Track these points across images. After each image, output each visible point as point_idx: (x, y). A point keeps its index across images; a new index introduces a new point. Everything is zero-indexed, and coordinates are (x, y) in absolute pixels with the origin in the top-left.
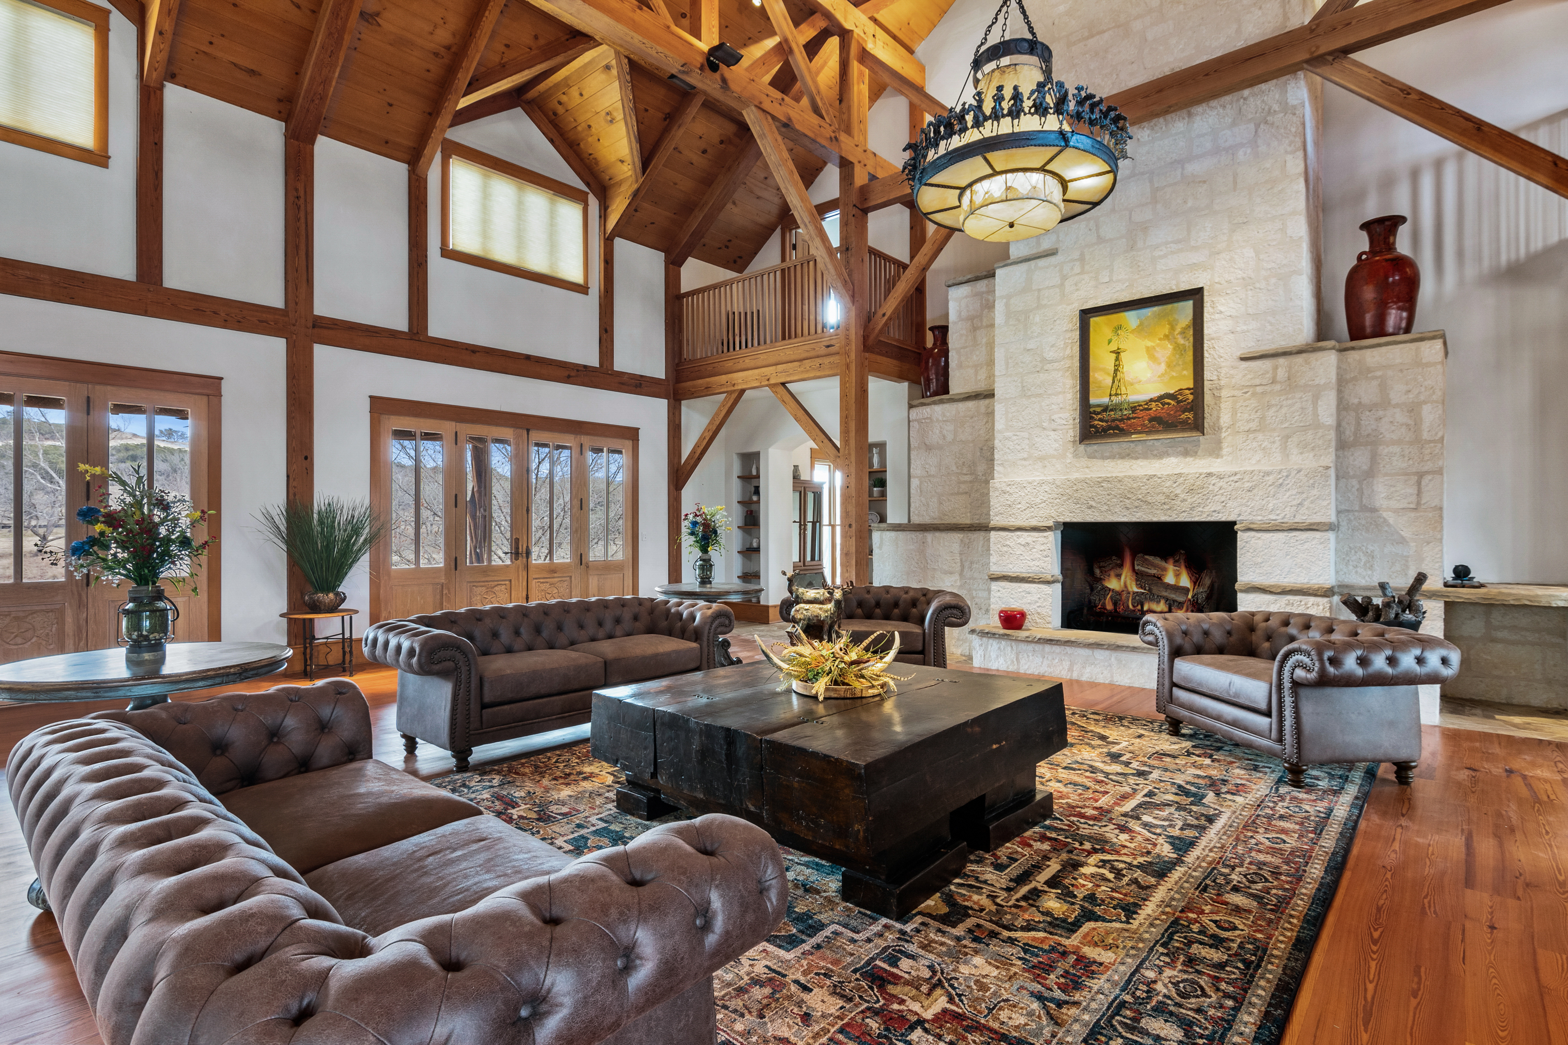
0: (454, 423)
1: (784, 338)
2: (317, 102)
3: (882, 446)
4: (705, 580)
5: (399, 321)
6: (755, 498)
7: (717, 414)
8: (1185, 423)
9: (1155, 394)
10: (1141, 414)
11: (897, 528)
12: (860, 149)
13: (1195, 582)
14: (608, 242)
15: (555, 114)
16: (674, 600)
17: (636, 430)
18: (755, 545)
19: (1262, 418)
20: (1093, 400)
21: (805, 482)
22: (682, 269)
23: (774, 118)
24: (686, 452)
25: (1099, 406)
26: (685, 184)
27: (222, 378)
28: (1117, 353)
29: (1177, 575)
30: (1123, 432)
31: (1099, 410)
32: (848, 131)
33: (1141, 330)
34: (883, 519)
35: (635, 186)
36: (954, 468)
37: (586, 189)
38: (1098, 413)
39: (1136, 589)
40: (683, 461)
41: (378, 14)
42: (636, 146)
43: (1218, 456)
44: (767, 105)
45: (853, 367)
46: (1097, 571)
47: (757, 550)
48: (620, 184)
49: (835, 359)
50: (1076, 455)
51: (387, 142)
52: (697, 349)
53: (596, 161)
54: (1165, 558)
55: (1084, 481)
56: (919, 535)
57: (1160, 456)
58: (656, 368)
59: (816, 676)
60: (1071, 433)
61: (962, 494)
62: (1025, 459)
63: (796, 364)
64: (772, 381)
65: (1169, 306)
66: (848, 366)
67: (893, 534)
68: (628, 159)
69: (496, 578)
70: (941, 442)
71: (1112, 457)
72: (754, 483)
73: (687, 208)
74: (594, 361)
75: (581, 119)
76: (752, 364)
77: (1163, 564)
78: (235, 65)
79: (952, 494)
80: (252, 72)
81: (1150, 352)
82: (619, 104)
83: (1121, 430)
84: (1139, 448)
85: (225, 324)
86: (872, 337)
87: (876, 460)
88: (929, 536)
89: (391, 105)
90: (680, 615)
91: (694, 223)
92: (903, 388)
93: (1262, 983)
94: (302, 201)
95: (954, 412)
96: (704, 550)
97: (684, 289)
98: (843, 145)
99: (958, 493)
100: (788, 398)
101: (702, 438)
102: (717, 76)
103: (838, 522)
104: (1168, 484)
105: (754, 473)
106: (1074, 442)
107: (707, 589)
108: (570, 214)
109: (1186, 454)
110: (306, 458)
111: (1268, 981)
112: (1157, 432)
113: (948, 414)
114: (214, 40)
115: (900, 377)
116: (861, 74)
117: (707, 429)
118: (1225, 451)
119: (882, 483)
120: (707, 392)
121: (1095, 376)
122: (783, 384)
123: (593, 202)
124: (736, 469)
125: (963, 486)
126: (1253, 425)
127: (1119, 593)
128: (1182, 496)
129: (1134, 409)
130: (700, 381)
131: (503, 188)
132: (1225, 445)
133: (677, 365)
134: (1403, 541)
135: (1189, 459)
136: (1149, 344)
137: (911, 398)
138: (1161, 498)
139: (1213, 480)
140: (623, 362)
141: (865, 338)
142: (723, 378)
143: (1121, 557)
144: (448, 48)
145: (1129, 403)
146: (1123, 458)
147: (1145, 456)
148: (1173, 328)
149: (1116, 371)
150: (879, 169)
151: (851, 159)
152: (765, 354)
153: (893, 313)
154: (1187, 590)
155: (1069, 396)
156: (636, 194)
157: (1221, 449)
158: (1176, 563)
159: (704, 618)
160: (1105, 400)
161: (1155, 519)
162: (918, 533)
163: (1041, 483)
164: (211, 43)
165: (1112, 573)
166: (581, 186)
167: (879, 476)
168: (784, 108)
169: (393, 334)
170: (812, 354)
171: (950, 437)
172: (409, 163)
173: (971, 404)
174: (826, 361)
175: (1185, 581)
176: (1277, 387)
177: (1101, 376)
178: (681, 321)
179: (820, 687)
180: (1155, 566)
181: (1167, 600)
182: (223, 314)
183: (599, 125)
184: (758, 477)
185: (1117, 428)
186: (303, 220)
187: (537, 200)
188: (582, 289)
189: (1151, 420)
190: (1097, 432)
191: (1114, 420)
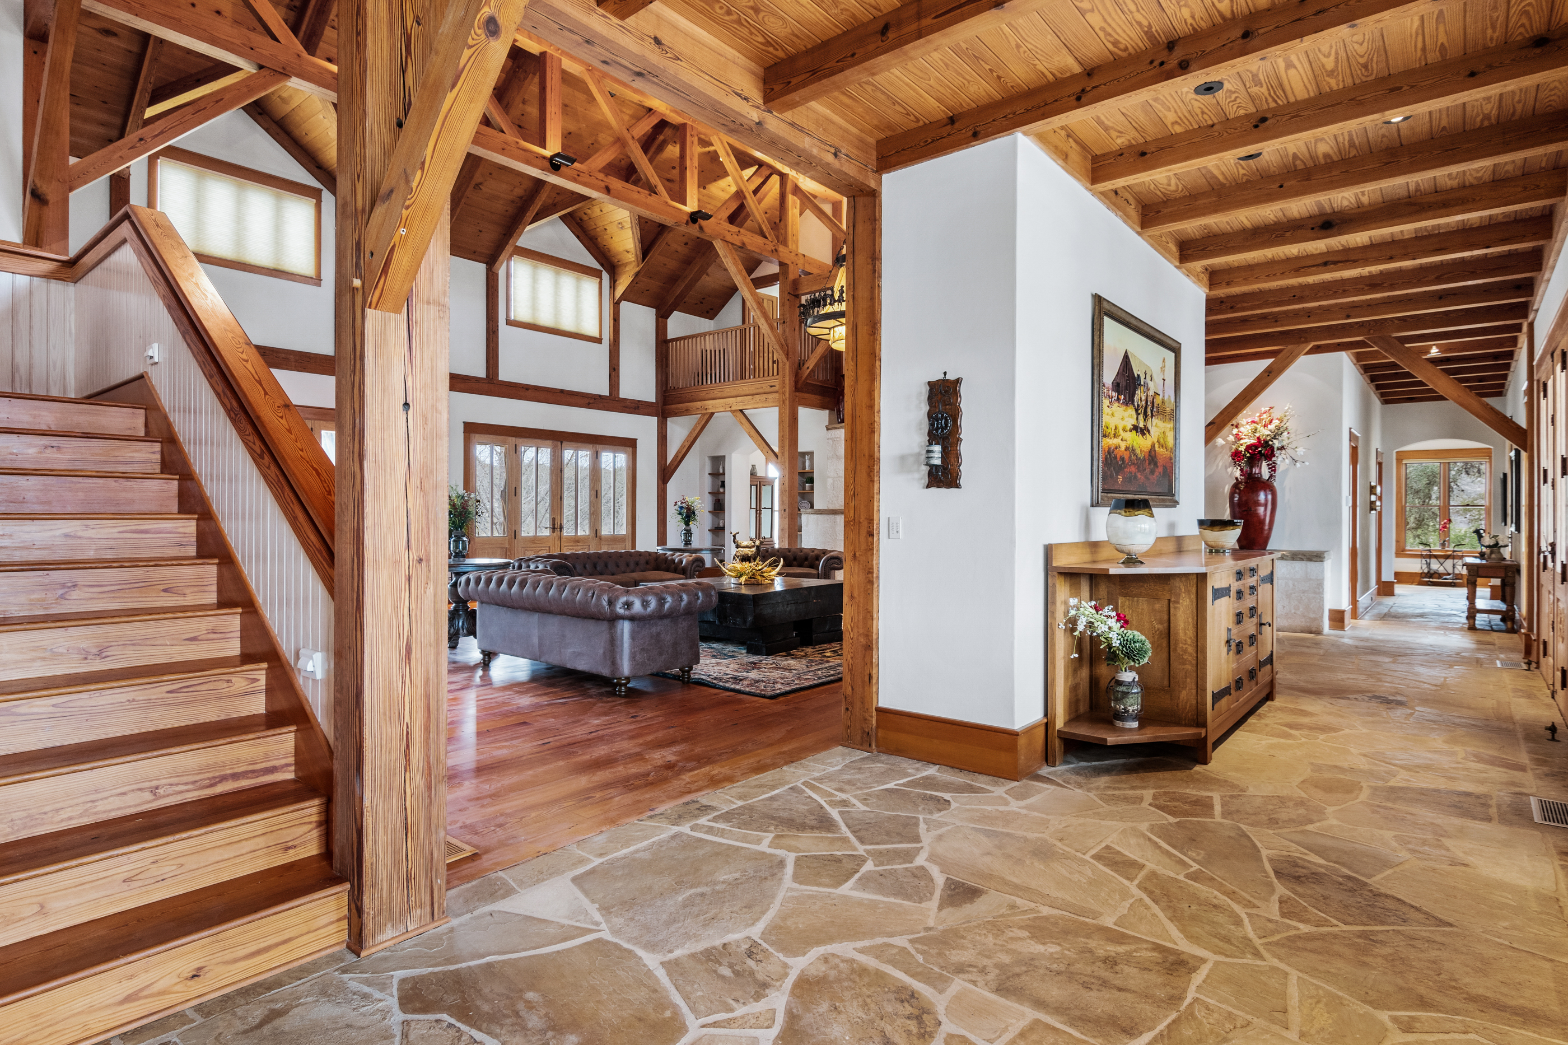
0: (514, 439)
1: (742, 378)
3: (811, 454)
4: (687, 542)
5: (480, 371)
6: (721, 490)
7: (694, 429)
11: (820, 512)
12: (793, 254)
14: (616, 305)
15: (581, 219)
16: (669, 553)
17: (635, 440)
18: (721, 525)
21: (760, 478)
22: (669, 321)
23: (733, 244)
24: (670, 457)
26: (672, 264)
32: (785, 243)
34: (812, 507)
35: (637, 269)
37: (601, 268)
40: (668, 462)
41: (481, 184)
42: (639, 245)
44: (729, 238)
45: (787, 403)
47: (723, 528)
48: (626, 265)
49: (776, 395)
51: (475, 252)
52: (679, 379)
53: (609, 250)
58: (649, 394)
59: (741, 576)
63: (750, 397)
64: (733, 408)
66: (784, 402)
67: (815, 516)
68: (633, 250)
69: (540, 545)
72: (721, 478)
73: (673, 279)
74: (606, 392)
75: (600, 224)
76: (720, 395)
82: (629, 219)
86: (801, 382)
87: (807, 464)
89: (480, 231)
90: (674, 560)
91: (679, 290)
92: (824, 415)
96: (687, 524)
97: (670, 336)
98: (781, 254)
100: (744, 420)
101: (683, 446)
102: (697, 225)
103: (776, 507)
105: (721, 471)
107: (689, 547)
108: (589, 287)
115: (822, 407)
116: (794, 202)
117: (686, 440)
119: (811, 481)
120: (687, 412)
122: (741, 411)
123: (606, 276)
124: (708, 469)
130: (681, 405)
131: (546, 274)
133: (665, 392)
137: (830, 422)
140: (626, 392)
141: (796, 382)
142: (699, 404)
144: (521, 198)
150: (807, 265)
151: (787, 262)
152: (730, 389)
153: (815, 366)
156: (637, 274)
159: (688, 562)
166: (597, 266)
167: (810, 475)
168: (740, 237)
169: (477, 380)
170: (761, 391)
172: (487, 264)
174: (770, 396)
178: (667, 359)
179: (743, 579)
183: (612, 229)
184: (724, 474)
187: (568, 280)
188: (598, 340)
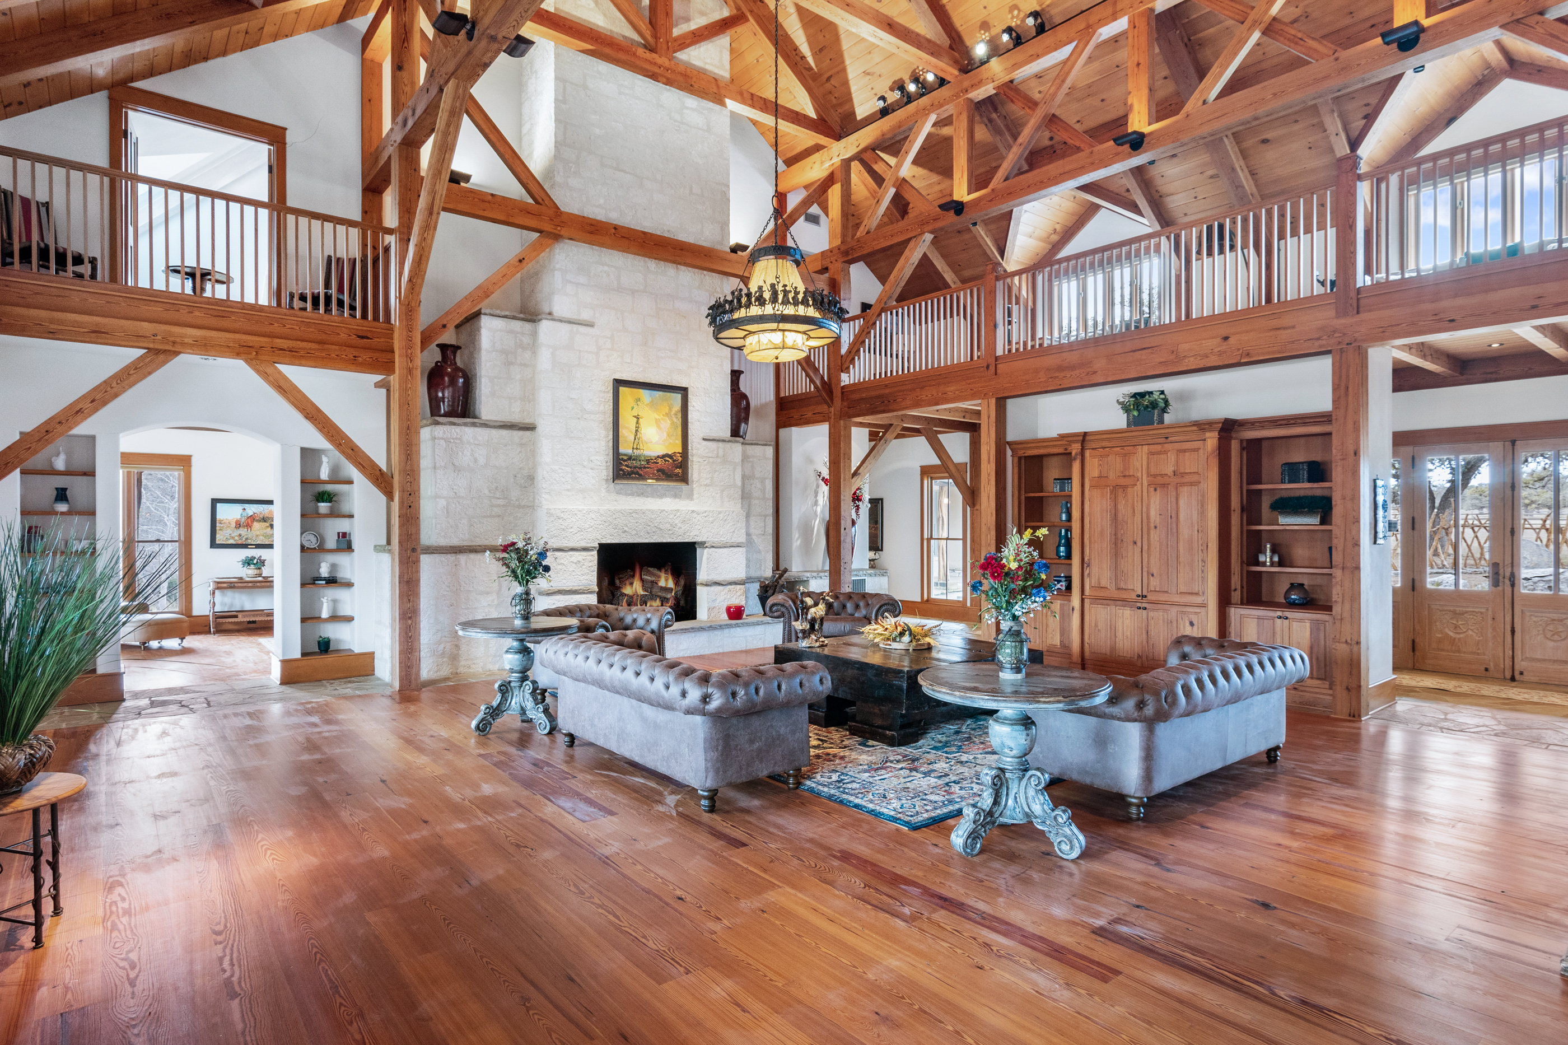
1: (277, 304)
8: (677, 475)
9: (661, 453)
10: (653, 465)
13: (676, 584)
19: (712, 478)
20: (622, 450)
25: (625, 455)
28: (637, 418)
29: (667, 580)
30: (641, 477)
31: (625, 458)
33: (652, 405)
36: (486, 492)
38: (625, 461)
39: (642, 593)
43: (692, 499)
46: (617, 582)
49: (380, 357)
50: (608, 491)
54: (660, 569)
55: (620, 511)
56: (451, 557)
57: (661, 496)
60: (605, 473)
61: (494, 517)
62: (568, 490)
65: (668, 394)
70: (471, 465)
71: (632, 494)
77: (658, 573)
79: (484, 517)
81: (657, 422)
83: (640, 475)
84: (649, 490)
88: (463, 558)
95: (486, 438)
99: (490, 516)
104: (672, 516)
106: (607, 480)
109: (675, 496)
112: (663, 480)
113: (480, 438)
117: (87, 398)
118: (695, 496)
120: (92, 337)
121: (622, 431)
122: (274, 364)
125: (496, 509)
126: (708, 482)
127: (632, 597)
128: (679, 525)
129: (648, 461)
132: (695, 492)
134: (759, 552)
135: (677, 500)
136: (657, 417)
138: (668, 526)
139: (695, 515)
142: (146, 327)
143: (634, 570)
145: (645, 456)
146: (639, 495)
147: (652, 496)
148: (670, 410)
149: (637, 431)
154: (671, 589)
155: (603, 443)
157: (693, 495)
158: (666, 572)
160: (630, 451)
161: (665, 541)
162: (449, 556)
163: (590, 512)
165: (627, 582)
171: (482, 461)
173: (504, 433)
175: (671, 584)
176: (719, 460)
177: (626, 433)
180: (654, 575)
181: (660, 597)
185: (637, 473)
189: (658, 471)
190: (624, 474)
191: (635, 467)
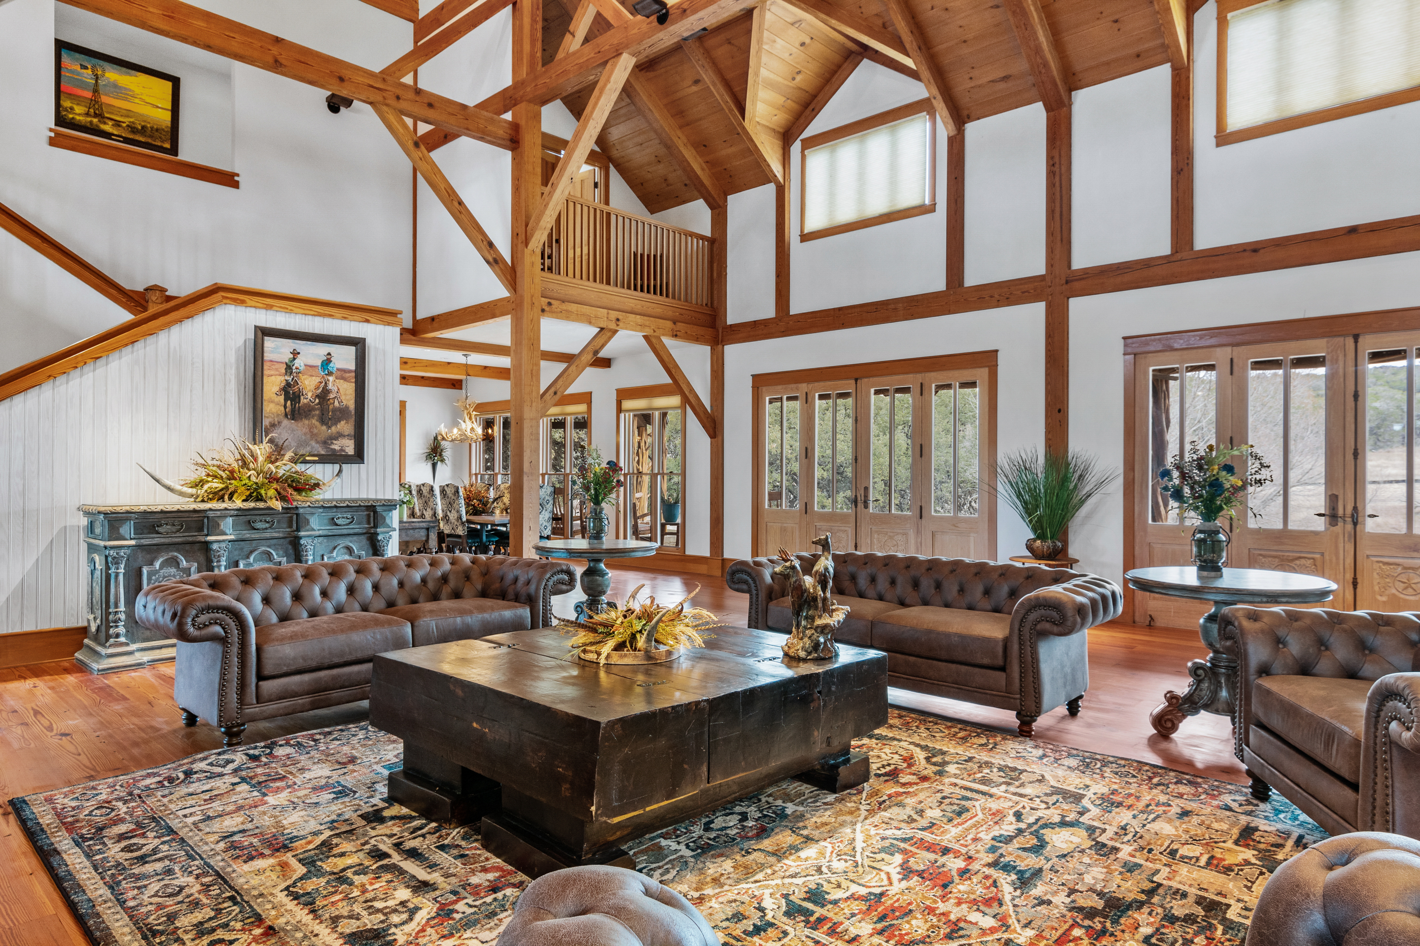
2: (1043, 71)
27: (997, 351)
51: (1138, 56)
69: (1296, 548)
78: (993, 81)
80: (1006, 78)
85: (999, 304)
89: (1116, 21)
93: (127, 930)
94: (1057, 166)
110: (1059, 411)
111: (123, 934)
114: (971, 75)
164: (971, 78)
182: (996, 296)
186: (1057, 184)
